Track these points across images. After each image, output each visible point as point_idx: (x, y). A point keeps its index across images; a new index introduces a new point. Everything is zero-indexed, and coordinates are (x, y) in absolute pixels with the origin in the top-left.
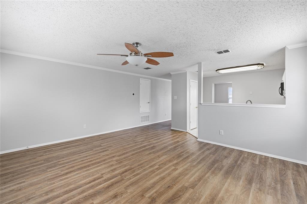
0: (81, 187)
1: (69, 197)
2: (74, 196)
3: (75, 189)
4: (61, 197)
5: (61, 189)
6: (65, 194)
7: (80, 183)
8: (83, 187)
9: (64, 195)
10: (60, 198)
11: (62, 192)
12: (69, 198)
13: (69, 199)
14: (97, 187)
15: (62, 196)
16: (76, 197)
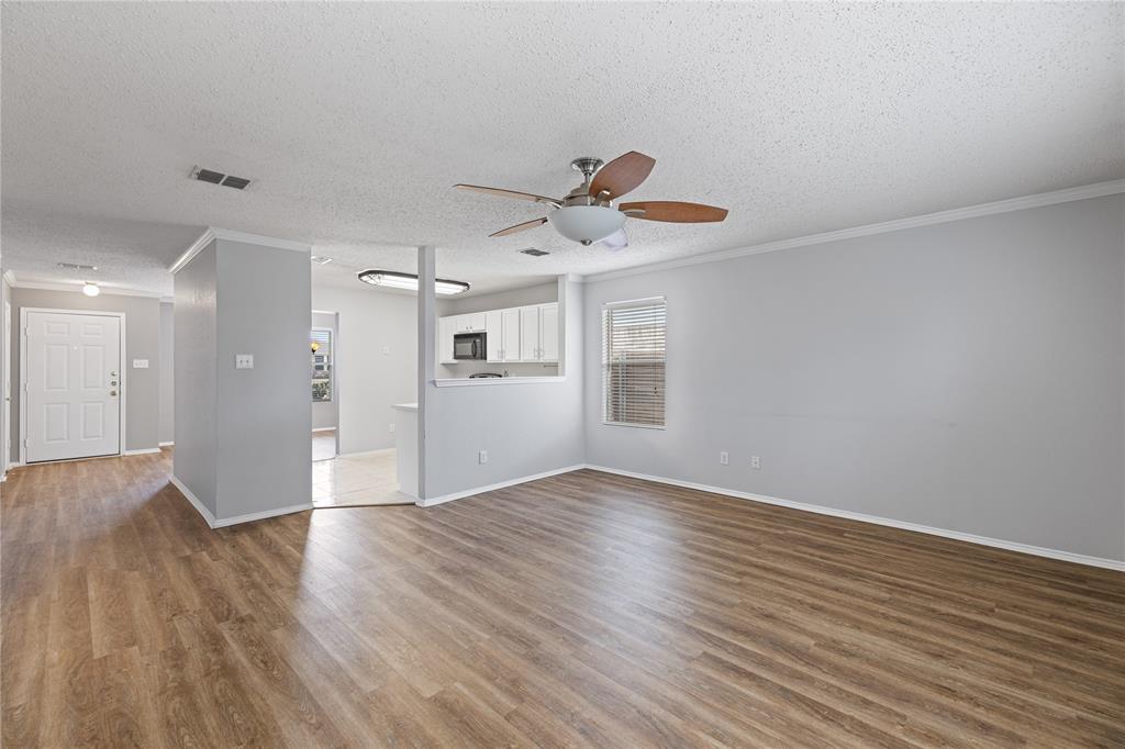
0: (782, 688)
1: (837, 698)
2: (828, 689)
3: (800, 700)
4: (856, 716)
5: (833, 740)
6: (839, 714)
7: (767, 701)
8: (781, 683)
9: (843, 716)
10: (861, 719)
11: (841, 729)
12: (842, 699)
13: (843, 695)
14: (760, 652)
15: (852, 718)
16: (827, 684)
